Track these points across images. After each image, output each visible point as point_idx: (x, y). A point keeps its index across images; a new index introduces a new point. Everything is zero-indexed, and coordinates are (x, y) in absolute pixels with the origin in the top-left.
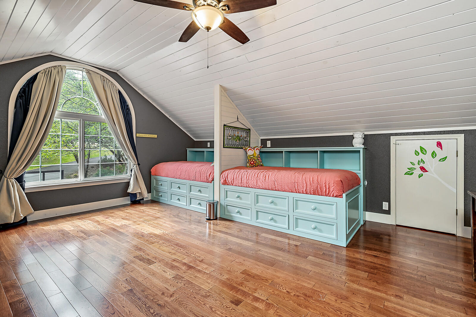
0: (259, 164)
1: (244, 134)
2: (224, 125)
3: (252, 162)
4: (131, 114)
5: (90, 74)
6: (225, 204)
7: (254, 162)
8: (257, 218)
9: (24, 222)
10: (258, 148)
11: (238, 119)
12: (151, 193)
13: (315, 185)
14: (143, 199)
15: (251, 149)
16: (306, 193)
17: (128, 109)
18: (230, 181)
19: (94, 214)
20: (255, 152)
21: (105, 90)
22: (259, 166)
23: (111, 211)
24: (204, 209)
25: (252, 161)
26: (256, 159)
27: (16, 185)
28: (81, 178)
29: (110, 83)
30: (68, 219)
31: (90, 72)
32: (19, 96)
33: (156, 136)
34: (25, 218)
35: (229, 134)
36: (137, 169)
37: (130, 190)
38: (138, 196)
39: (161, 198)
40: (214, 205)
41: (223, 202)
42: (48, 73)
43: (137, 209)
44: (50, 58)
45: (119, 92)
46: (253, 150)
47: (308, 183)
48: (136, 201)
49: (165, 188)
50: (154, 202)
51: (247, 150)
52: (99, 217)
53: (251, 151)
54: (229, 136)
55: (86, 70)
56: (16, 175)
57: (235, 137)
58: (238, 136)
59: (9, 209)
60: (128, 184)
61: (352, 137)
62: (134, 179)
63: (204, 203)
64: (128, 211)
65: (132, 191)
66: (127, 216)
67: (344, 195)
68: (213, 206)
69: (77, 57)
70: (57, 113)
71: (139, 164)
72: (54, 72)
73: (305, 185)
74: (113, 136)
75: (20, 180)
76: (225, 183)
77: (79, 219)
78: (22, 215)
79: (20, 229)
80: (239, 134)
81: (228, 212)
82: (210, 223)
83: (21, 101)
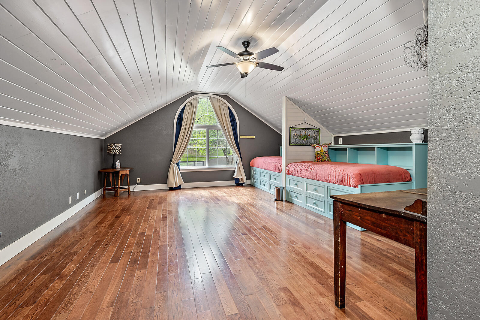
0: (325, 159)
1: (314, 133)
2: (290, 127)
3: (319, 158)
4: (236, 123)
5: (212, 99)
6: (289, 190)
7: (320, 157)
8: (307, 202)
9: (179, 188)
10: (326, 145)
11: (305, 121)
12: (250, 179)
13: (341, 176)
14: (244, 183)
15: (318, 146)
16: (336, 183)
17: (235, 119)
18: (291, 172)
19: (212, 188)
20: (322, 149)
21: (220, 108)
22: (326, 161)
23: (222, 188)
24: (273, 191)
25: (319, 156)
26: (322, 155)
27: (177, 167)
28: (207, 166)
29: (223, 103)
30: (199, 189)
31: (212, 98)
32: (178, 119)
33: (254, 137)
34: (180, 186)
35: (295, 134)
36: (239, 161)
37: (234, 176)
38: (240, 181)
39: (255, 184)
40: (280, 189)
41: (287, 188)
42: (190, 103)
43: (237, 189)
44: (192, 94)
45: (229, 108)
46: (320, 147)
47: (337, 175)
48: (239, 184)
49: (257, 176)
50: (252, 186)
51: (315, 147)
52: (213, 191)
53: (319, 148)
54: (296, 136)
55: (210, 97)
56: (177, 162)
57: (302, 136)
58: (305, 136)
59: (173, 179)
60: (234, 172)
61: (409, 133)
62: (237, 170)
63: (273, 187)
64: (231, 189)
65: (236, 177)
66: (228, 192)
67: (359, 186)
68: (279, 191)
69: (204, 90)
70: (194, 126)
71: (241, 158)
72: (193, 102)
73: (335, 176)
74: (225, 138)
75: (178, 164)
76: (288, 173)
77: (203, 190)
78: (178, 184)
79: (177, 191)
80: (306, 134)
81: (291, 196)
82: (277, 204)
83: (179, 121)
